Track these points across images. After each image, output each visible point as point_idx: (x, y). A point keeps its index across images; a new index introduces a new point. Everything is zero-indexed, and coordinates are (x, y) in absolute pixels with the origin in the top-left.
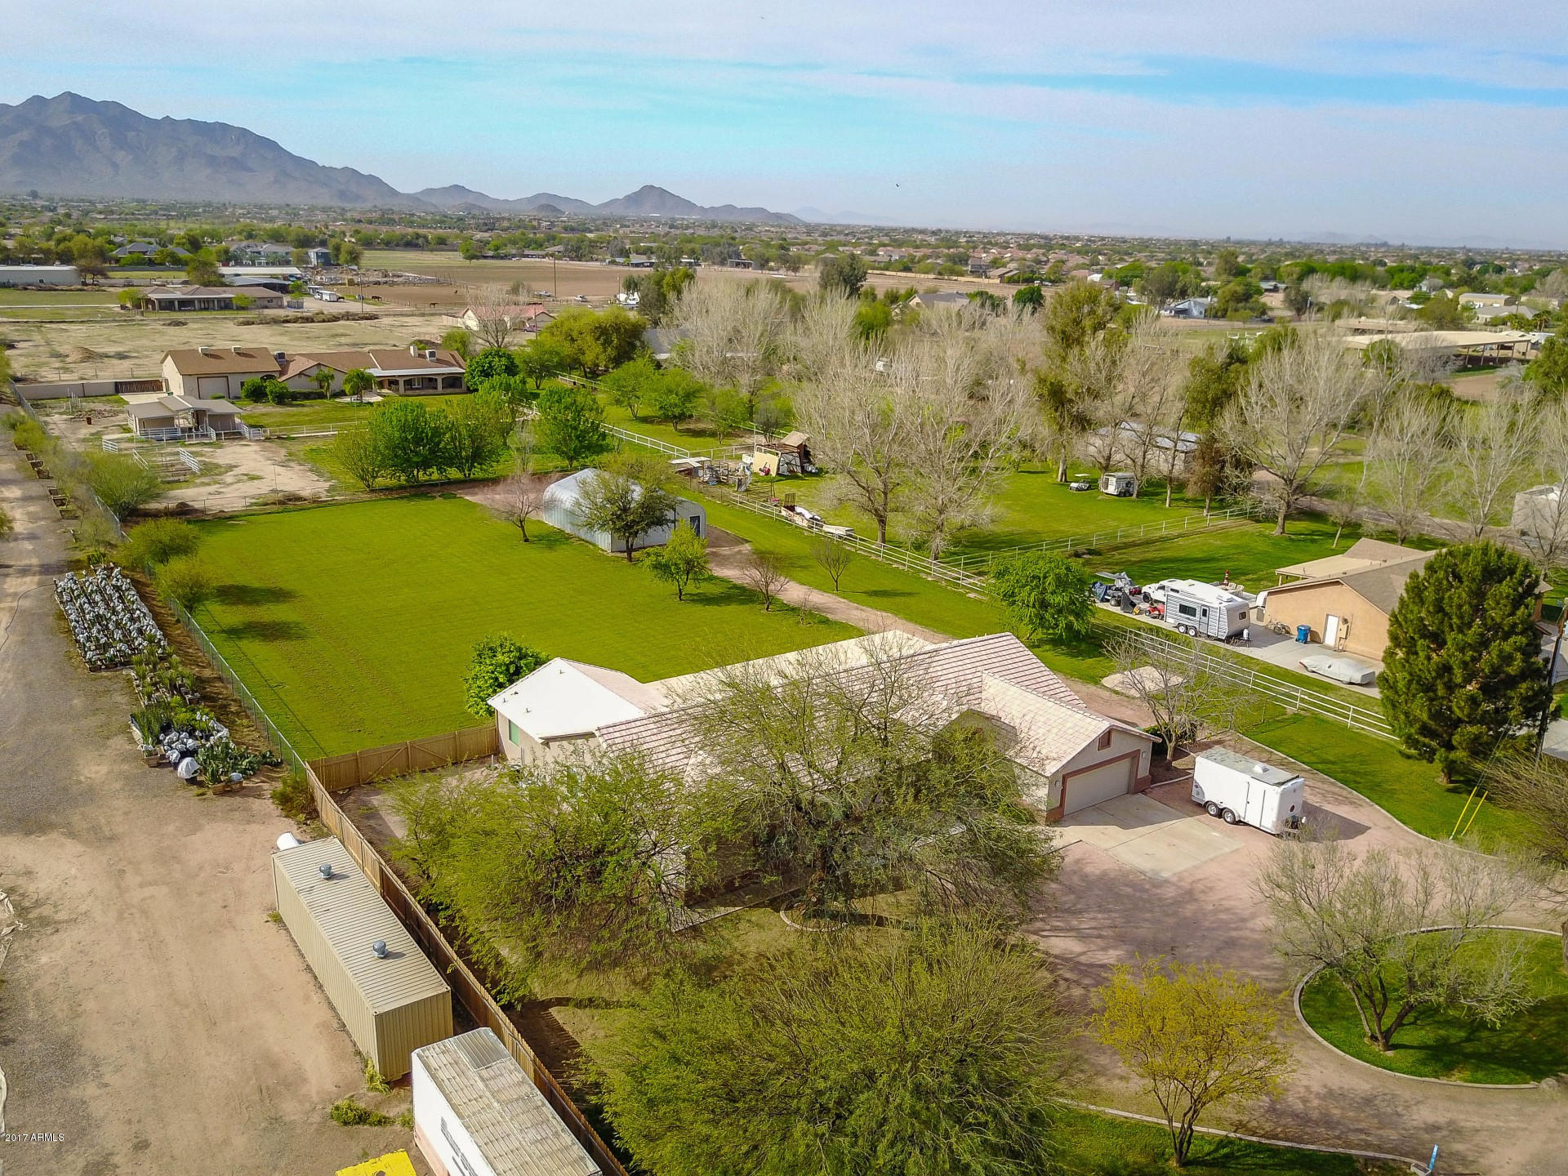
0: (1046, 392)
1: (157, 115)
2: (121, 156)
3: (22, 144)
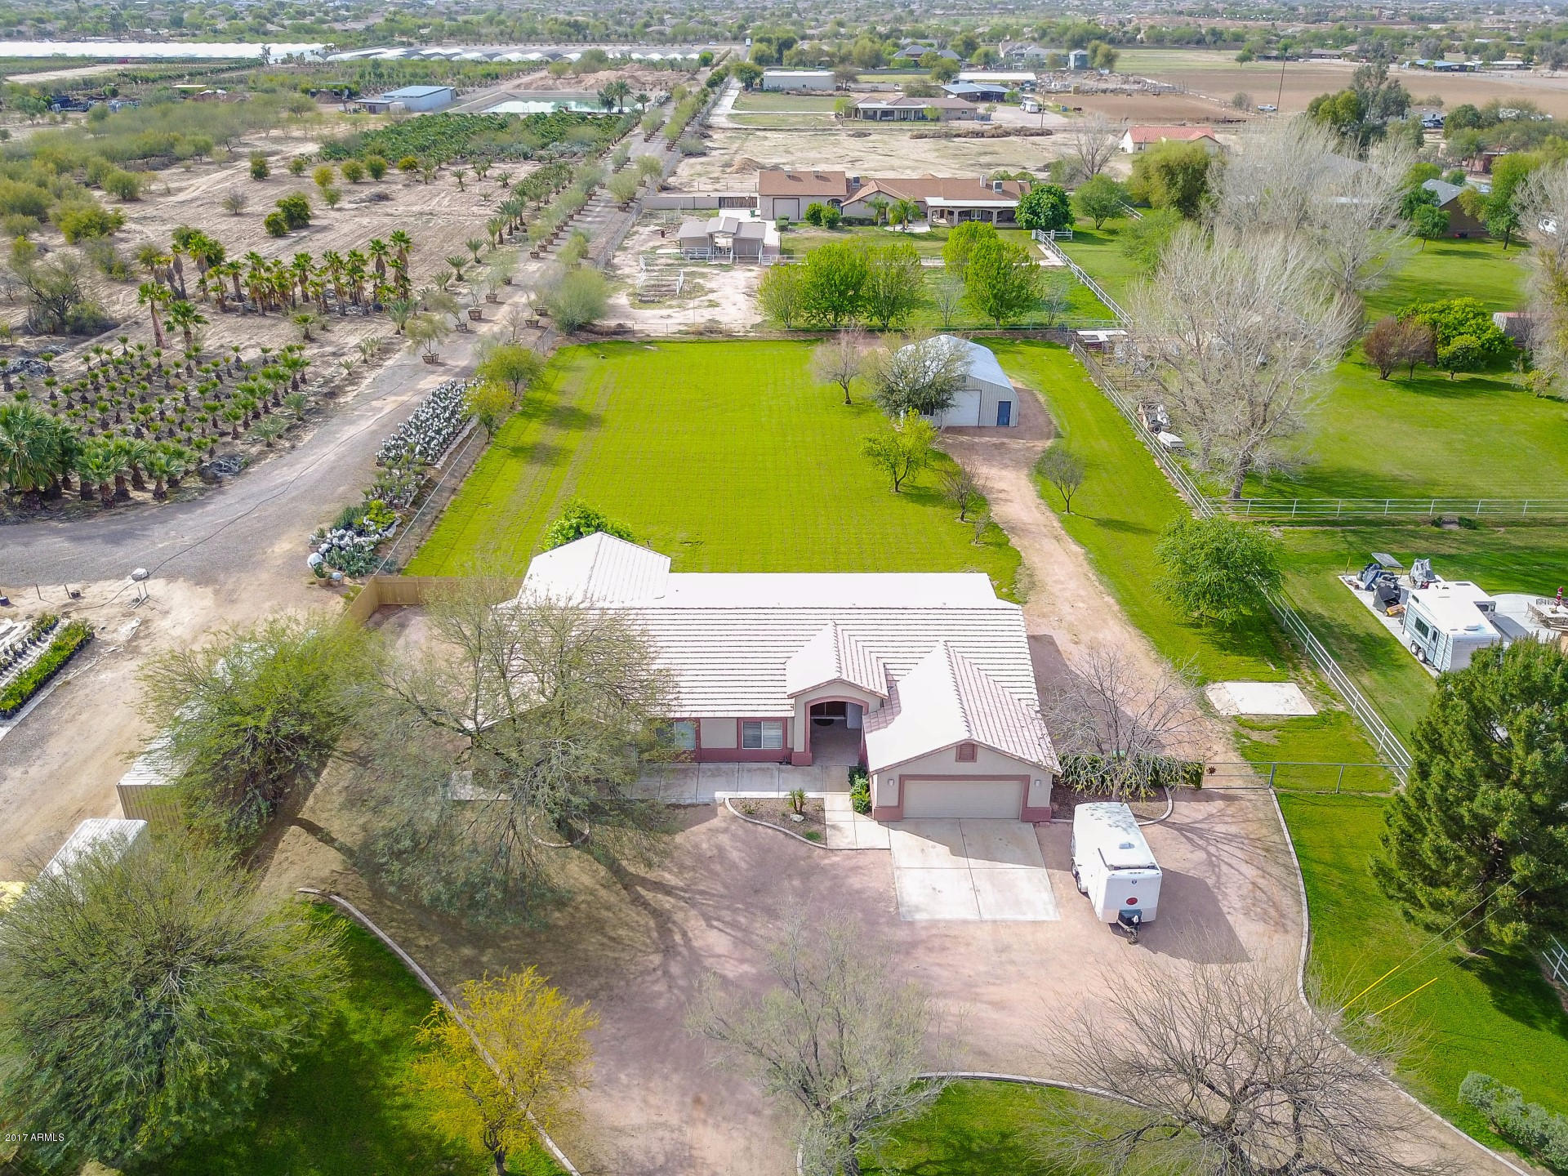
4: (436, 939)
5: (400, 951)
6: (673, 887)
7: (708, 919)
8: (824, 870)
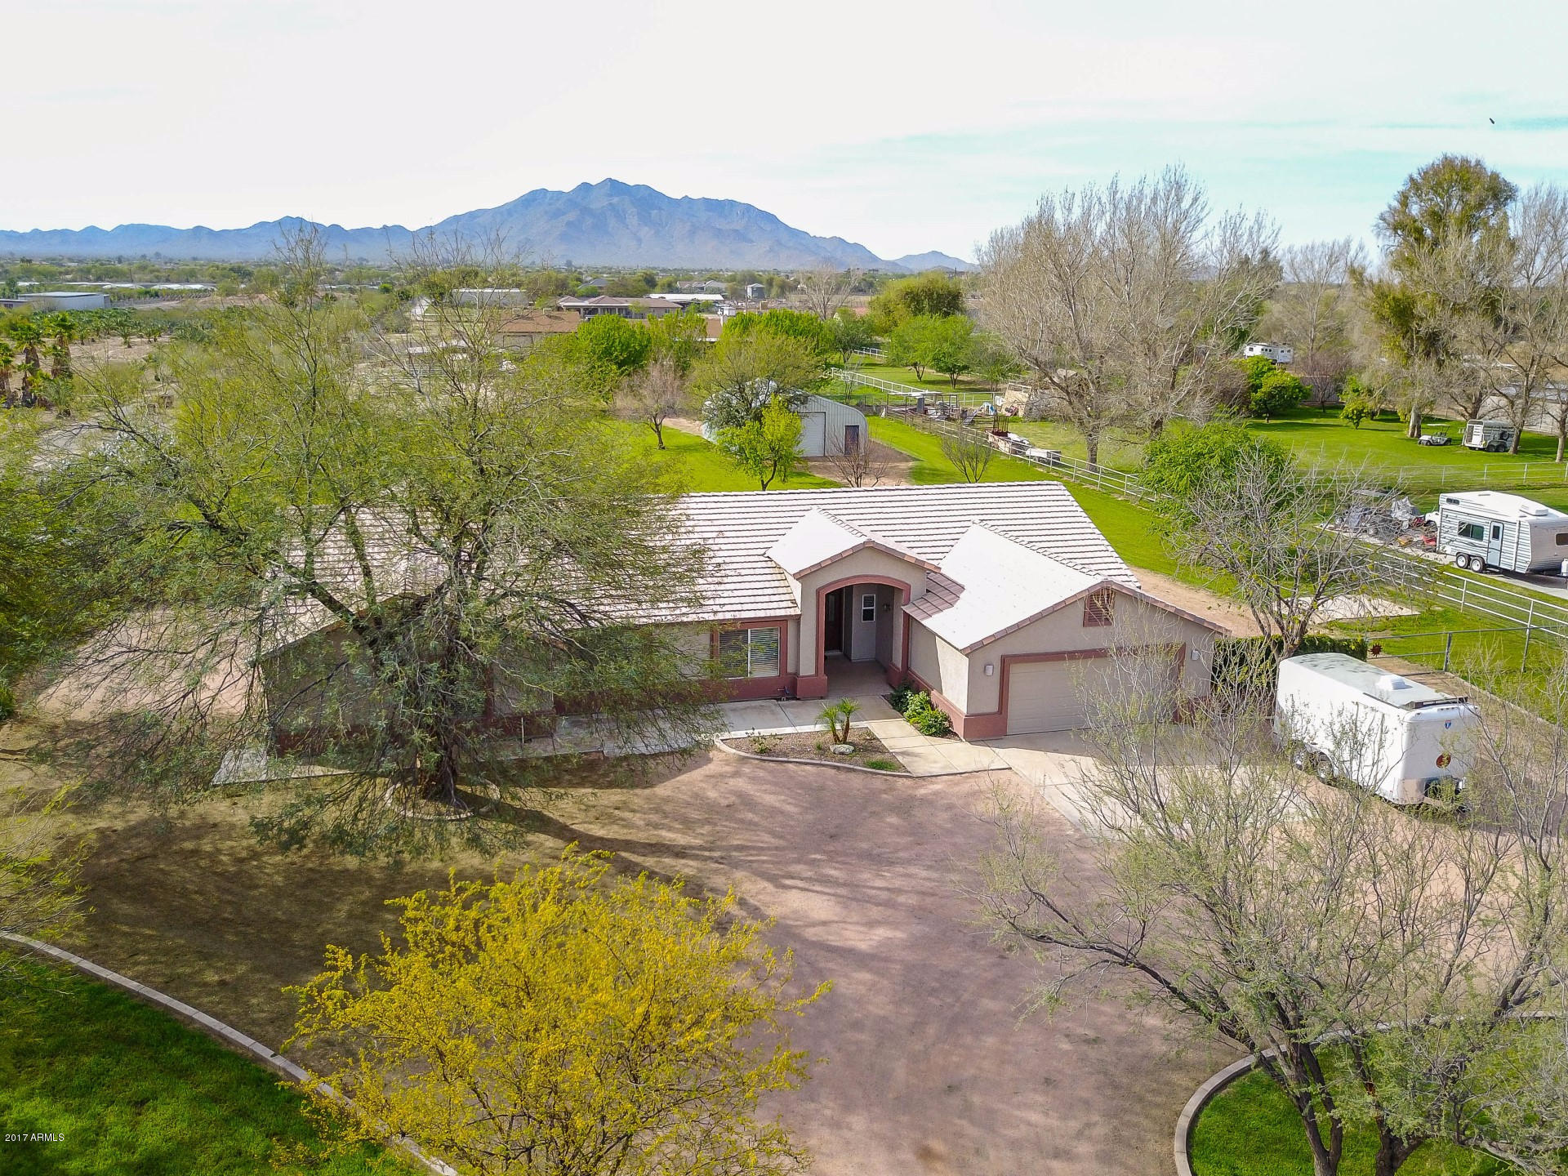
0: (1386, 312)
1: (676, 195)
2: (645, 232)
3: (569, 224)
4: (241, 969)
5: (163, 998)
6: (684, 848)
7: (773, 879)
8: (925, 801)
